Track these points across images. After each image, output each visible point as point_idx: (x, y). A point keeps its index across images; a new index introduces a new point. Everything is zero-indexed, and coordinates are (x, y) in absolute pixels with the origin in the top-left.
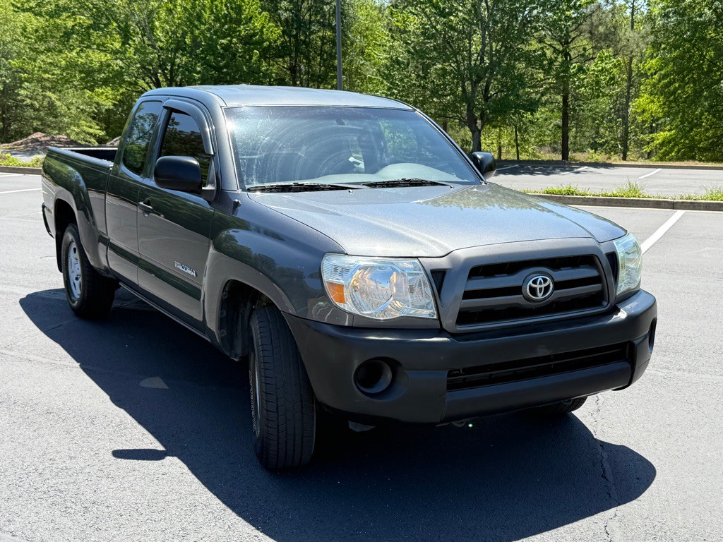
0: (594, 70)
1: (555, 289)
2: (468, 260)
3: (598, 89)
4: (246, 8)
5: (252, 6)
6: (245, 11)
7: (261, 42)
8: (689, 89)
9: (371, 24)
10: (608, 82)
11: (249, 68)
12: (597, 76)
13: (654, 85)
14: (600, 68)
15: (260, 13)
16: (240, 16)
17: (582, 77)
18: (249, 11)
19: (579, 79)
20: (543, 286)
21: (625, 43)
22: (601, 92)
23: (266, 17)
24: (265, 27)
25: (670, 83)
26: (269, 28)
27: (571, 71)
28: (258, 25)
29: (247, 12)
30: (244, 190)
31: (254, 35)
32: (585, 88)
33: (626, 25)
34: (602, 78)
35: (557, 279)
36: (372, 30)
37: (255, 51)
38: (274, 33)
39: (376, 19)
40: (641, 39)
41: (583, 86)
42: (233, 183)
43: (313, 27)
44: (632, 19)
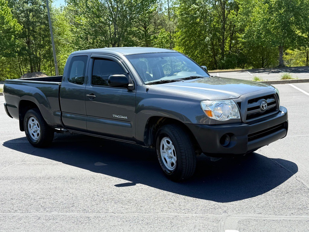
0: (160, 38)
1: (267, 106)
2: (247, 98)
3: (162, 45)
4: (6, 17)
5: (9, 16)
6: (6, 18)
7: (14, 32)
8: (193, 43)
9: (62, 22)
10: (166, 42)
11: (10, 43)
12: (161, 40)
13: (180, 42)
14: (162, 37)
15: (12, 19)
16: (4, 21)
17: (156, 40)
18: (7, 19)
19: (154, 41)
20: (265, 105)
21: (168, 26)
22: (163, 46)
23: (16, 21)
24: (16, 25)
25: (186, 41)
26: (17, 25)
27: (151, 38)
28: (12, 24)
29: (6, 19)
30: (145, 84)
31: (11, 29)
32: (157, 45)
33: (167, 19)
34: (163, 40)
35: (268, 102)
36: (62, 24)
37: (12, 36)
38: (19, 28)
39: (64, 19)
40: (175, 24)
41: (156, 44)
42: (140, 82)
43: (37, 24)
44: (169, 17)
